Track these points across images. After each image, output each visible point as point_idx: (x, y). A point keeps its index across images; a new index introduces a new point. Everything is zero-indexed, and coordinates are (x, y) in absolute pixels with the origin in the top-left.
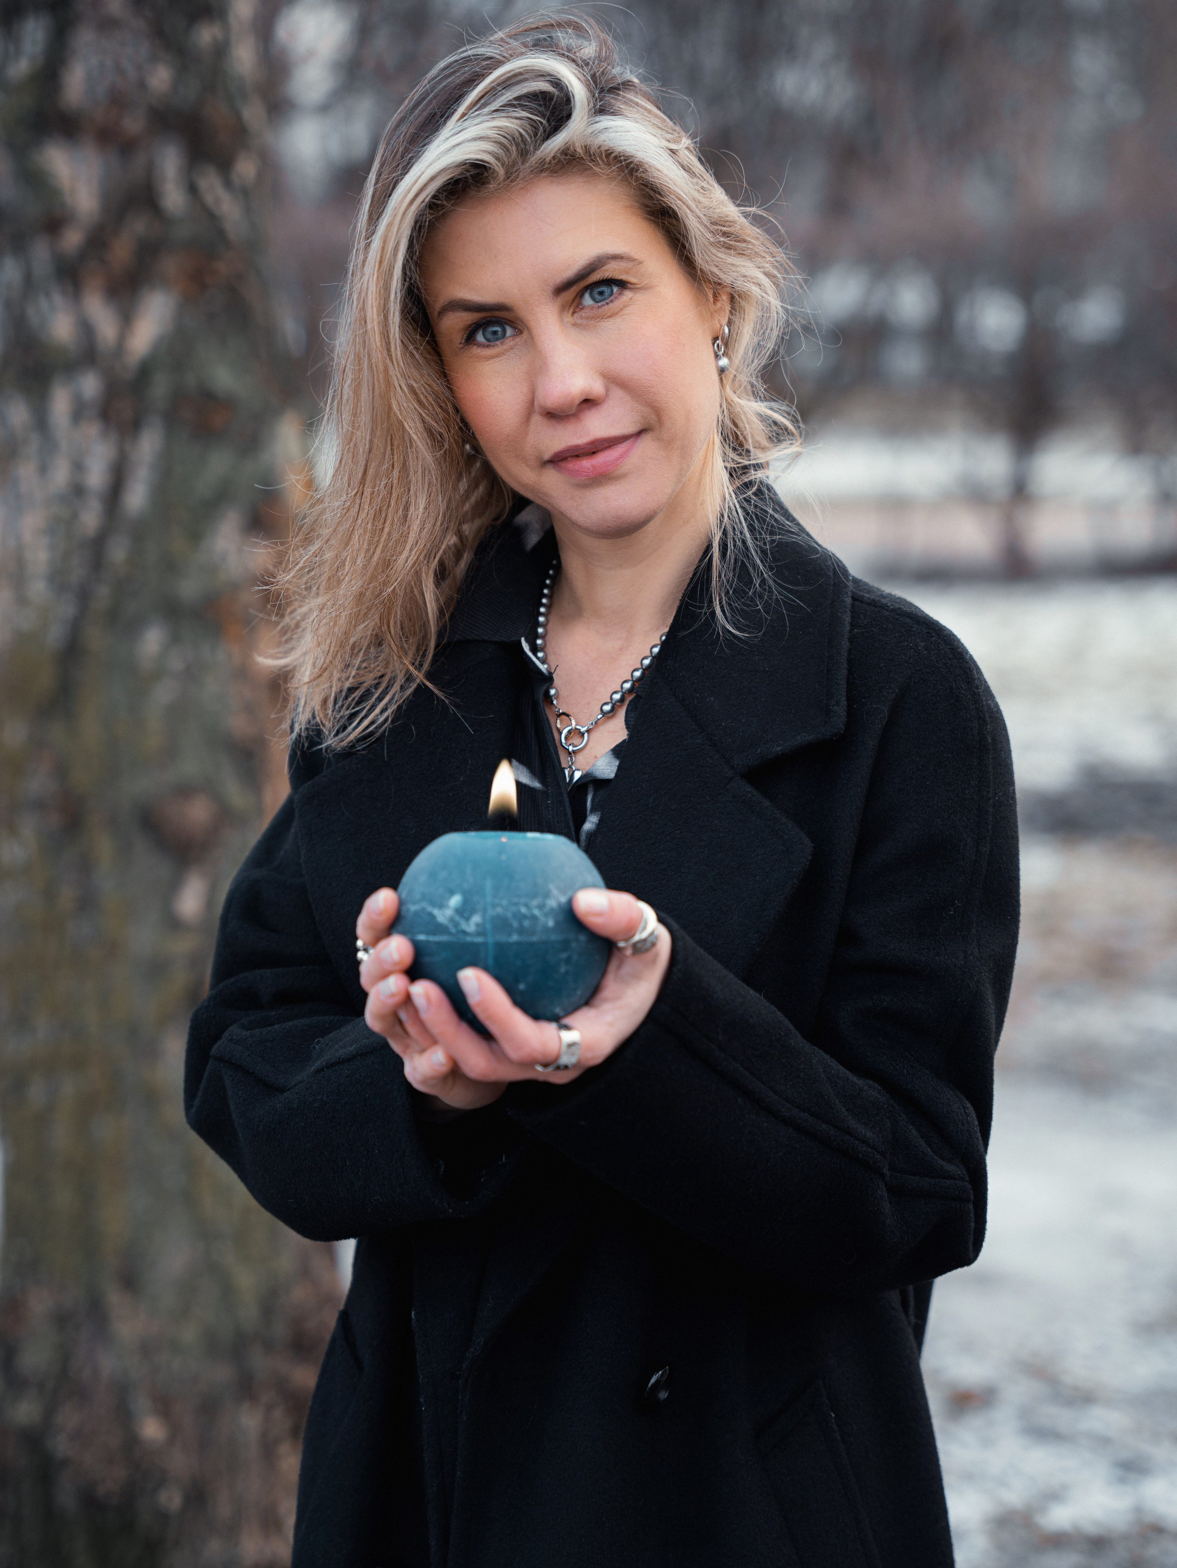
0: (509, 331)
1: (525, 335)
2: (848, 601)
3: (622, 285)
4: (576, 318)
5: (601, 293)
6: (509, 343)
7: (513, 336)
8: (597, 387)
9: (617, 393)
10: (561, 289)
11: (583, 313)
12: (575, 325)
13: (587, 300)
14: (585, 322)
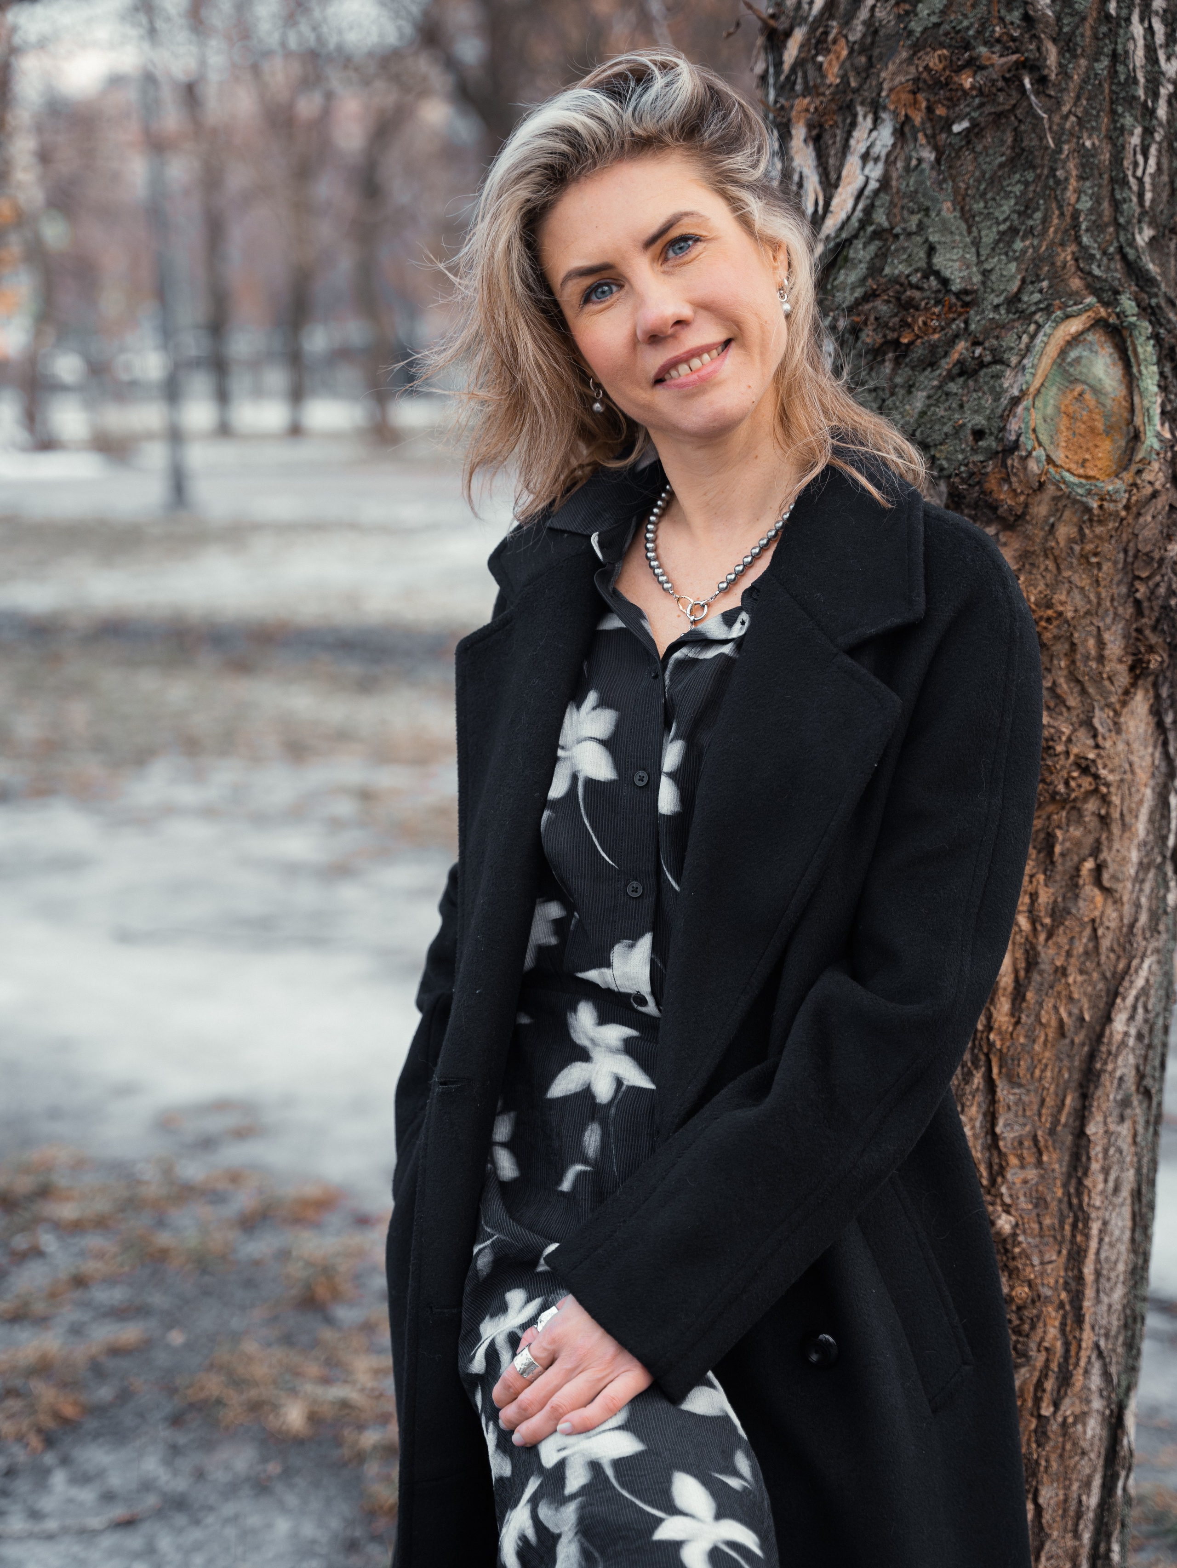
0: (614, 288)
1: (627, 287)
2: (921, 514)
3: (697, 239)
4: (665, 267)
5: (681, 248)
6: (616, 296)
7: (618, 291)
8: (686, 312)
9: (704, 314)
10: (649, 243)
11: (670, 263)
12: (664, 272)
13: (671, 254)
14: (671, 269)
